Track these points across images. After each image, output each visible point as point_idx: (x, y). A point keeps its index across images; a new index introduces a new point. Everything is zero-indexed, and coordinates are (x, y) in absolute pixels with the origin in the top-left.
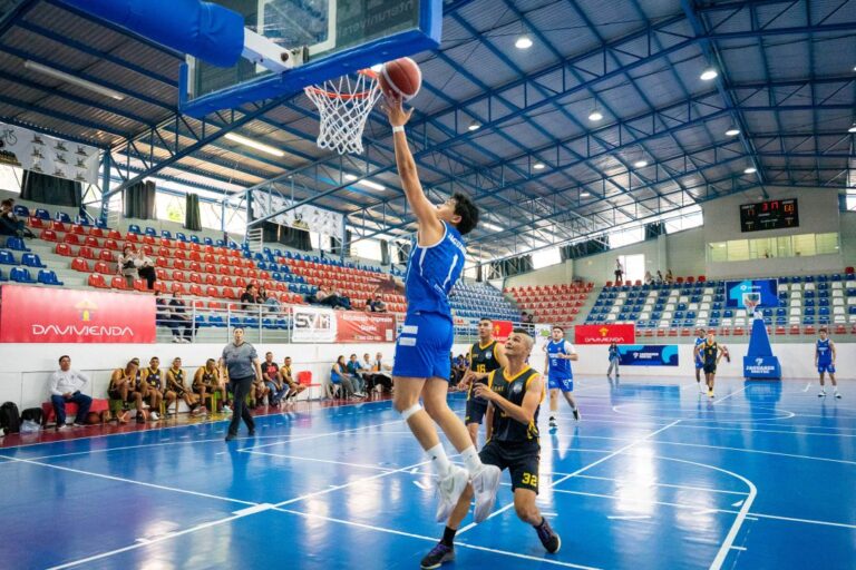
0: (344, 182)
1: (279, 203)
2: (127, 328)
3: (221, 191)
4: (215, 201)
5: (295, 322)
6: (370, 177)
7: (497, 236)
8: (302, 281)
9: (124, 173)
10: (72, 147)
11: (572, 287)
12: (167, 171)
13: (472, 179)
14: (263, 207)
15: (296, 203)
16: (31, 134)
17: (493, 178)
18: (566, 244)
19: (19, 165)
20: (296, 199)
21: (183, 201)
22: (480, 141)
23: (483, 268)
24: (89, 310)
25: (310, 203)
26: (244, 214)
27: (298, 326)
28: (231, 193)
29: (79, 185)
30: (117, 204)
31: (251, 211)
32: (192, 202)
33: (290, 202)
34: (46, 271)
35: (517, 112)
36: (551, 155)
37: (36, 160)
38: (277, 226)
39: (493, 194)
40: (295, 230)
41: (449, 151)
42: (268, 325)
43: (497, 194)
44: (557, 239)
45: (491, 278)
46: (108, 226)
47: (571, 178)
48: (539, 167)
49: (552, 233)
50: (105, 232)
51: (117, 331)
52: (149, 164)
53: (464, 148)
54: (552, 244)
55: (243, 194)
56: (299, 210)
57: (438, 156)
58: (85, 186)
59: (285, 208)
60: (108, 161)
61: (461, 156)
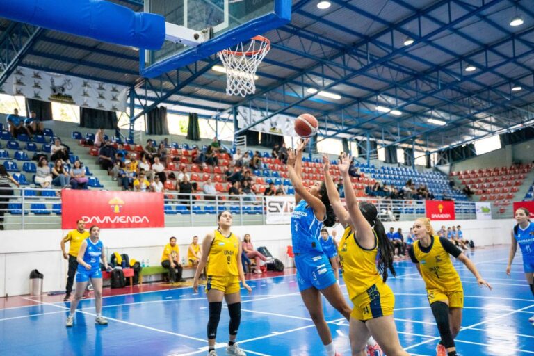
0: (306, 95)
1: (257, 115)
2: (145, 217)
3: (214, 109)
4: (210, 117)
5: (268, 208)
6: (328, 89)
7: (440, 129)
8: (276, 175)
9: (143, 102)
10: (108, 87)
11: (511, 169)
12: (174, 97)
13: (412, 84)
14: (245, 119)
15: (270, 114)
16: (81, 80)
17: (430, 81)
18: (505, 131)
19: (74, 103)
20: (270, 110)
21: (187, 119)
22: (417, 53)
23: (432, 156)
24: (119, 205)
25: (282, 112)
26: (232, 125)
27: (270, 211)
28: (222, 110)
29: (115, 113)
30: (141, 125)
31: (236, 122)
32: (194, 119)
33: (265, 113)
34: (92, 178)
35: (444, 26)
36: (480, 58)
37: (86, 98)
38: (258, 133)
39: (431, 95)
40: (272, 135)
41: (389, 63)
42: (248, 211)
43: (434, 95)
44: (495, 128)
45: (439, 164)
46: (135, 142)
47: (501, 76)
48: (471, 69)
49: (490, 123)
50: (132, 146)
51: (138, 219)
52: (159, 94)
53: (403, 60)
54: (493, 133)
55: (230, 110)
56: (274, 119)
57: (380, 68)
58: (118, 114)
59: (262, 118)
60: (133, 95)
61: (400, 66)
